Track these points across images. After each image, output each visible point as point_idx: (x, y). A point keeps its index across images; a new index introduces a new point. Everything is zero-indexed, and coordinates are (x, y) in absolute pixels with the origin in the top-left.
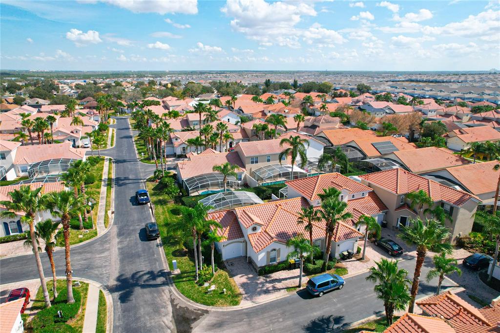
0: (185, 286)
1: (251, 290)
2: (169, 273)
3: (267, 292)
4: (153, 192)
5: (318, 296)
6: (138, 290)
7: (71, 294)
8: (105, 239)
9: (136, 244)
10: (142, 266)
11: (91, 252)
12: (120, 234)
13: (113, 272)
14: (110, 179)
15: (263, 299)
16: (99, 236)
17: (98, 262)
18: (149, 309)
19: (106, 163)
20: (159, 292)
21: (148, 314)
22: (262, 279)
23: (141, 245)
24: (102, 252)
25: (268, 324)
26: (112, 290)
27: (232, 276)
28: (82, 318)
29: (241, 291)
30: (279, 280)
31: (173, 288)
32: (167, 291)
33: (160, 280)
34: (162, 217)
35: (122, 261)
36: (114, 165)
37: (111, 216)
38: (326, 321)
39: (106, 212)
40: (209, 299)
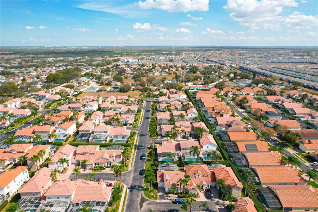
0: (146, 192)
1: (161, 197)
2: (143, 187)
3: (165, 199)
4: (148, 155)
5: (177, 204)
6: (134, 190)
7: (120, 188)
8: (130, 172)
9: (138, 175)
10: (137, 183)
11: (126, 176)
12: (134, 171)
13: (130, 183)
14: (136, 145)
15: (163, 201)
16: (129, 170)
17: (127, 180)
18: (136, 196)
19: (137, 135)
20: (139, 192)
21: (135, 197)
22: (165, 195)
23: (139, 176)
24: (129, 176)
25: (160, 207)
26: (129, 188)
27: (158, 192)
28: (122, 194)
29: (159, 197)
30: (170, 197)
31: (143, 192)
32: (141, 192)
33: (141, 189)
34: (148, 167)
35: (133, 180)
36: (139, 137)
37: (133, 163)
38: (174, 210)
39: (132, 161)
40: (150, 197)
